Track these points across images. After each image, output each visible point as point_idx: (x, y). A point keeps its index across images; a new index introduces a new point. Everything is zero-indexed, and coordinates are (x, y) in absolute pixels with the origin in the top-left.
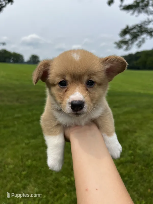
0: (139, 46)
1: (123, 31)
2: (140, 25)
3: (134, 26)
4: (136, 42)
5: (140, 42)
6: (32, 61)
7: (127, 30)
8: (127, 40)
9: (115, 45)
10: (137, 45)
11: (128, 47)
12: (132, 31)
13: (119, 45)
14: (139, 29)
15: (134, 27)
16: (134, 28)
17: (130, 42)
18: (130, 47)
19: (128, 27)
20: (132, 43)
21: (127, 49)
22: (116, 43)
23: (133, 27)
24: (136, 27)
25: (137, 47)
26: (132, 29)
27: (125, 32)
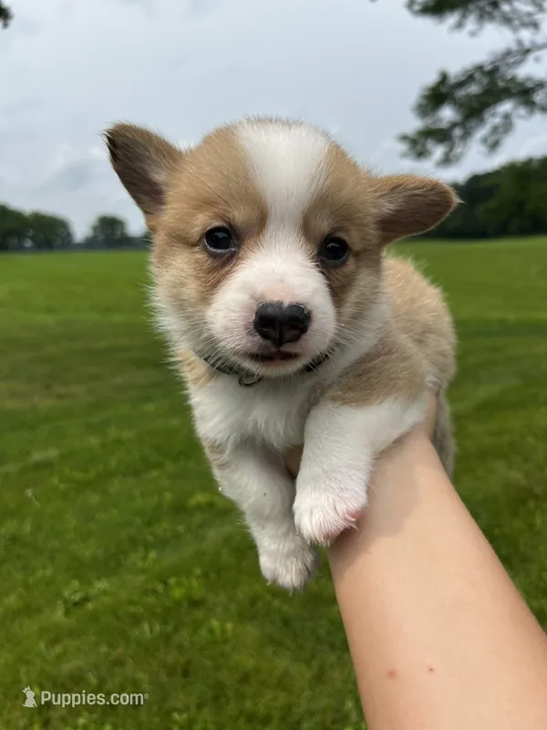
0: (494, 146)
1: (427, 93)
2: (488, 68)
3: (467, 71)
4: (482, 132)
5: (495, 129)
6: (101, 237)
7: (444, 90)
8: (444, 125)
9: (403, 147)
10: (484, 140)
11: (451, 150)
12: (461, 93)
13: (418, 144)
14: (485, 81)
15: (469, 73)
16: (469, 78)
17: (457, 132)
18: (458, 150)
19: (444, 78)
20: (467, 135)
21: (447, 161)
22: (404, 138)
23: (463, 75)
24: (477, 76)
25: (483, 149)
26: (461, 84)
27: (438, 95)
